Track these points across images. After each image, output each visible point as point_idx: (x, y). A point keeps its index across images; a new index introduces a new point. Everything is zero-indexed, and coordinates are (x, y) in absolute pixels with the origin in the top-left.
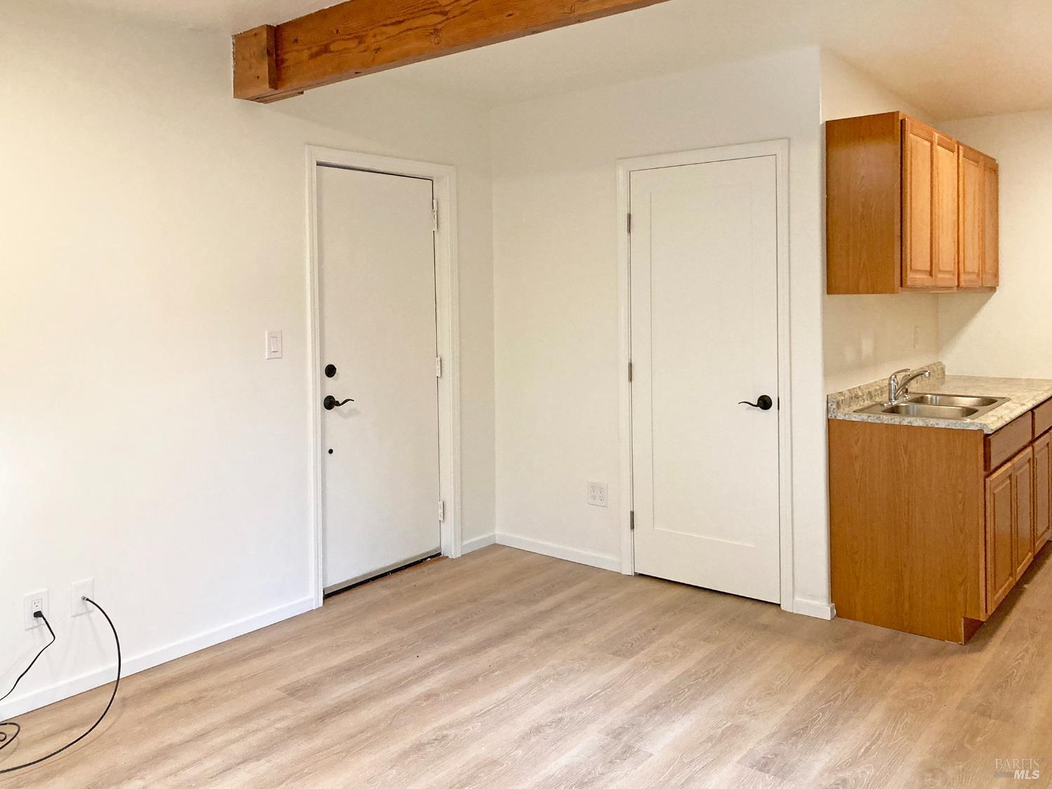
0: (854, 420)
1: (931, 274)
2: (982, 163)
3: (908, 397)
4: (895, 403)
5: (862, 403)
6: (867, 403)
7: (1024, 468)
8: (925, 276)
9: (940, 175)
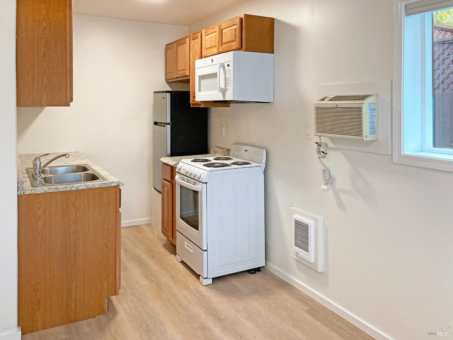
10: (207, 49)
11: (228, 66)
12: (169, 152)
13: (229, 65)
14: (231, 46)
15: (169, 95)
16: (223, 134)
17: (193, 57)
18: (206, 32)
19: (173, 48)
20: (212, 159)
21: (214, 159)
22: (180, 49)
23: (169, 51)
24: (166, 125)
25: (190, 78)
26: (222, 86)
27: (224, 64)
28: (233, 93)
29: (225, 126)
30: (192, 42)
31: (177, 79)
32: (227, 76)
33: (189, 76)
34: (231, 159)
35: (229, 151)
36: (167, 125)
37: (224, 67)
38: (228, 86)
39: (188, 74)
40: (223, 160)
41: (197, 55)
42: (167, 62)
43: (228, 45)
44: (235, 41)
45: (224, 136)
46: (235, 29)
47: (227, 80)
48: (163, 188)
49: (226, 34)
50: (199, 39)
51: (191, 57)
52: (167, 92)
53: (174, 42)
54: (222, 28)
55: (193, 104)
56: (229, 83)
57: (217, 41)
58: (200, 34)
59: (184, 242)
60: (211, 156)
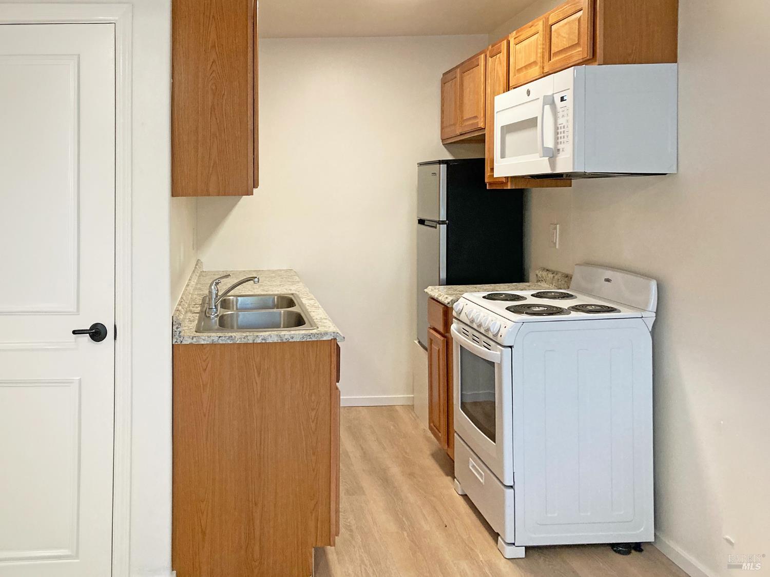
10: (520, 70)
11: (561, 101)
13: (565, 98)
14: (571, 57)
15: (443, 167)
16: (556, 243)
17: (491, 90)
18: (517, 36)
19: (456, 78)
20: (528, 295)
21: (532, 295)
22: (467, 77)
23: (448, 85)
24: (438, 225)
25: (486, 132)
26: (550, 144)
27: (553, 98)
28: (572, 157)
29: (560, 227)
30: (490, 61)
31: (462, 136)
32: (560, 121)
33: (485, 128)
34: (572, 296)
35: (568, 277)
36: (440, 224)
37: (553, 104)
38: (561, 142)
39: (481, 125)
40: (554, 298)
41: (500, 85)
42: (445, 106)
43: (564, 55)
44: (578, 44)
45: (557, 247)
46: (579, 20)
47: (559, 131)
48: (431, 344)
49: (559, 34)
50: (503, 53)
51: (488, 90)
52: (440, 162)
53: (457, 67)
54: (550, 23)
55: (490, 184)
56: (564, 137)
57: (540, 51)
58: (505, 42)
59: (469, 459)
60: (529, 288)
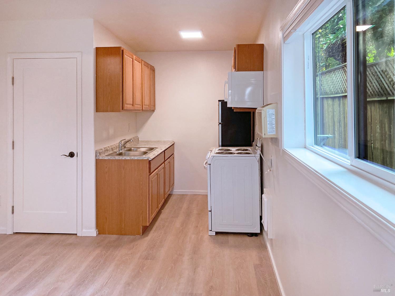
0: (105, 159)
1: (133, 106)
2: (149, 68)
3: (126, 149)
4: (121, 151)
5: (109, 152)
6: (111, 152)
7: (162, 171)
8: (131, 106)
9: (136, 71)
12: (221, 144)
